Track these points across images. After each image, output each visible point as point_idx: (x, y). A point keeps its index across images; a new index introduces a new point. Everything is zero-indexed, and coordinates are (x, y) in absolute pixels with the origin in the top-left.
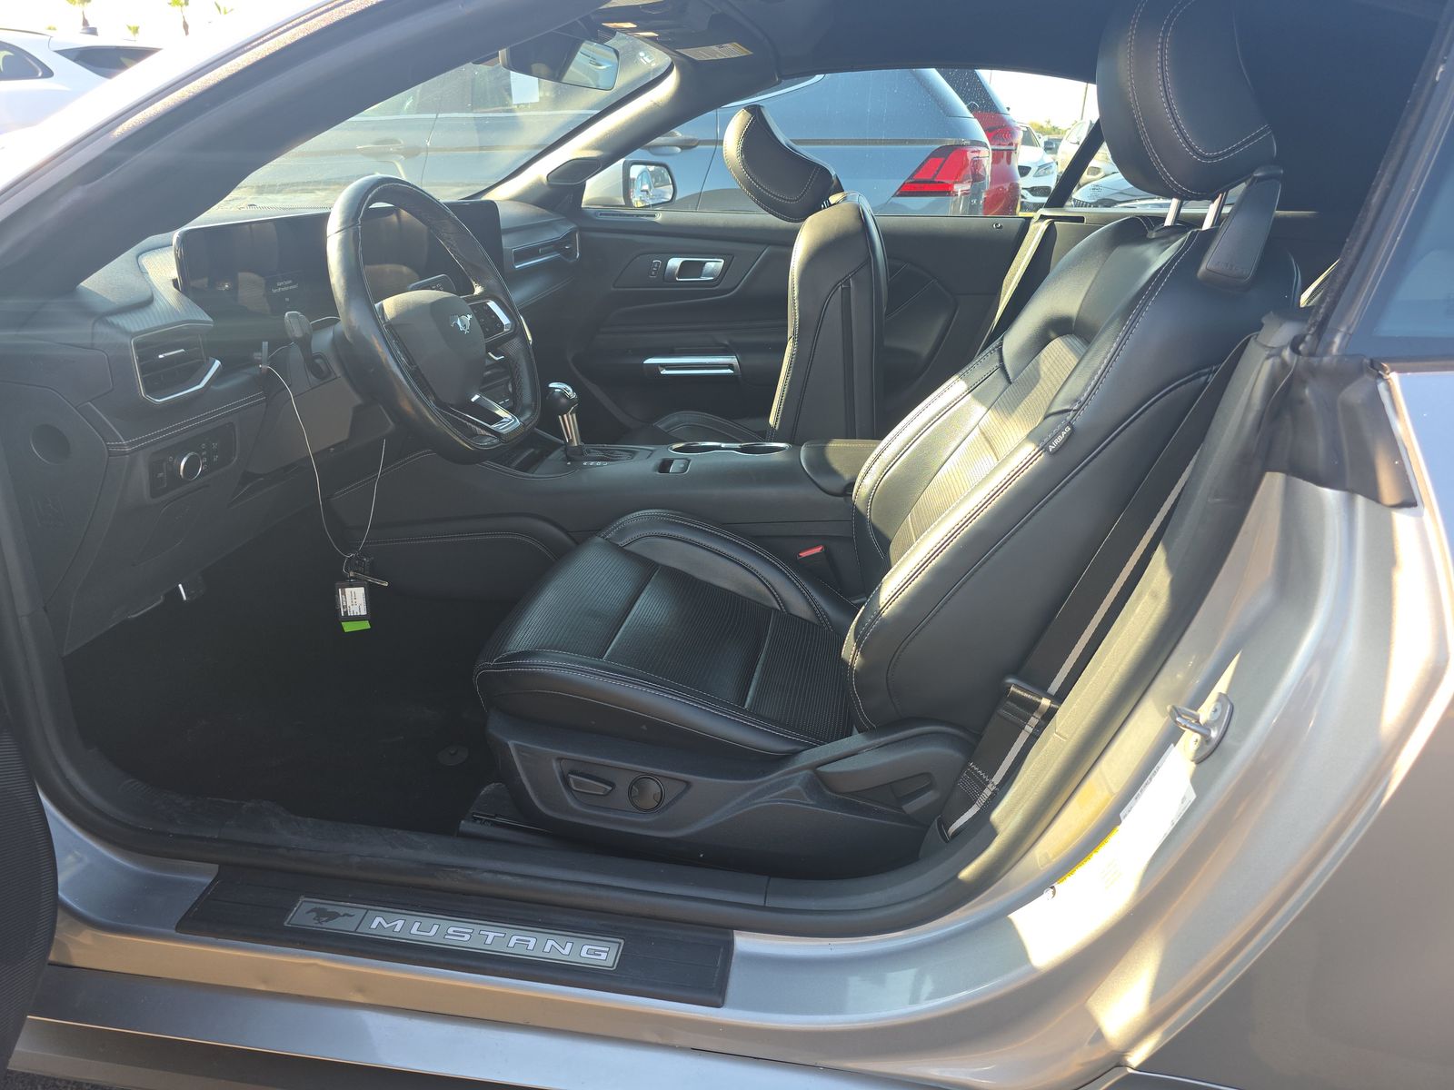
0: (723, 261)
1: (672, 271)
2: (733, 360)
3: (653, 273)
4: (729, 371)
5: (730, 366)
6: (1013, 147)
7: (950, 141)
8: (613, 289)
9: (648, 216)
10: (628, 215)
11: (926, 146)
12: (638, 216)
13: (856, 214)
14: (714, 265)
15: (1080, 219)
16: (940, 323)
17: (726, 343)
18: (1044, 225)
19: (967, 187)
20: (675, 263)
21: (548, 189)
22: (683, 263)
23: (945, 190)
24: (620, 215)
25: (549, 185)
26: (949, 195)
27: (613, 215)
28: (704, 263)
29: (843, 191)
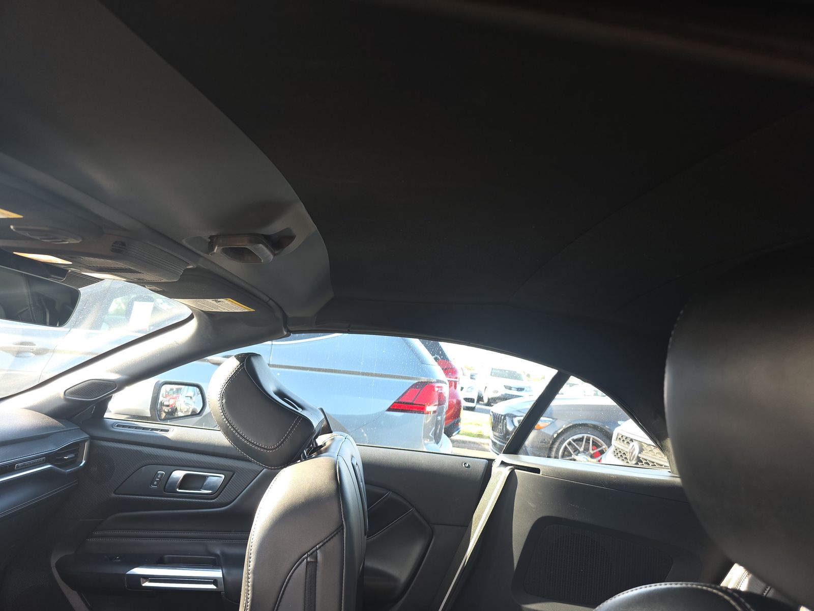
0: (223, 476)
1: (175, 482)
2: (217, 574)
3: (155, 483)
4: (212, 587)
5: (215, 581)
6: (457, 380)
7: (424, 379)
8: (113, 495)
9: (162, 430)
10: (144, 429)
11: (409, 381)
12: (153, 429)
13: (331, 473)
14: (217, 479)
15: (537, 471)
16: (416, 551)
17: (218, 552)
18: (506, 471)
19: (435, 408)
20: (178, 474)
21: (63, 402)
22: (186, 476)
23: (421, 409)
24: (137, 428)
25: (66, 399)
26: (423, 413)
27: (130, 427)
28: (205, 477)
29: (331, 432)
